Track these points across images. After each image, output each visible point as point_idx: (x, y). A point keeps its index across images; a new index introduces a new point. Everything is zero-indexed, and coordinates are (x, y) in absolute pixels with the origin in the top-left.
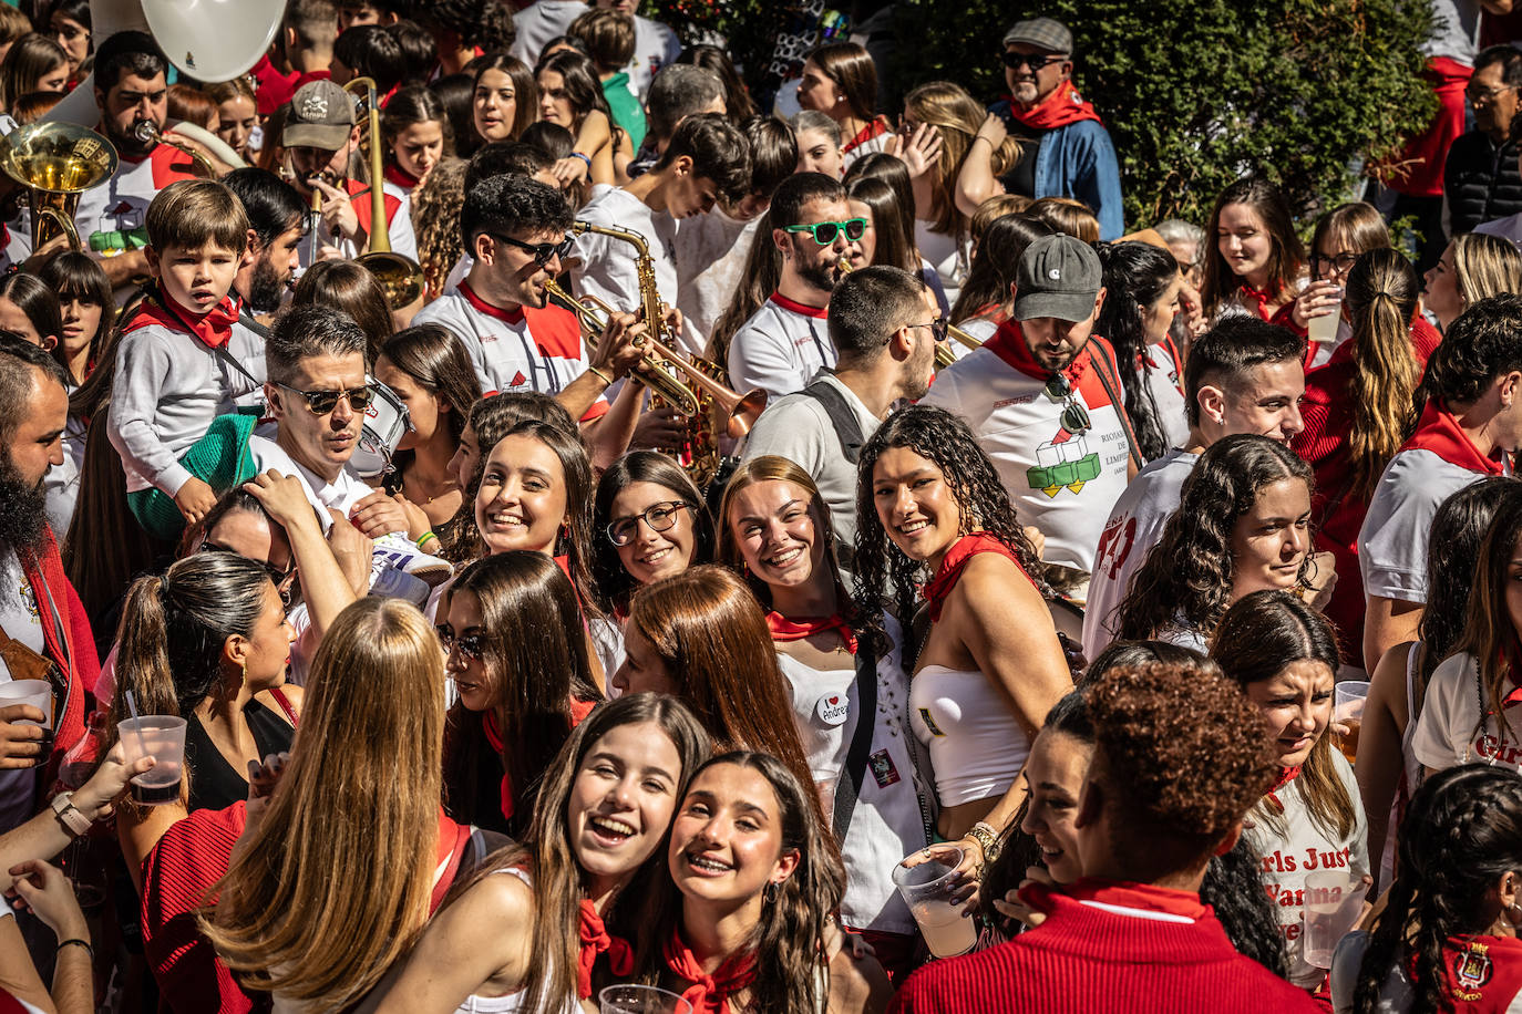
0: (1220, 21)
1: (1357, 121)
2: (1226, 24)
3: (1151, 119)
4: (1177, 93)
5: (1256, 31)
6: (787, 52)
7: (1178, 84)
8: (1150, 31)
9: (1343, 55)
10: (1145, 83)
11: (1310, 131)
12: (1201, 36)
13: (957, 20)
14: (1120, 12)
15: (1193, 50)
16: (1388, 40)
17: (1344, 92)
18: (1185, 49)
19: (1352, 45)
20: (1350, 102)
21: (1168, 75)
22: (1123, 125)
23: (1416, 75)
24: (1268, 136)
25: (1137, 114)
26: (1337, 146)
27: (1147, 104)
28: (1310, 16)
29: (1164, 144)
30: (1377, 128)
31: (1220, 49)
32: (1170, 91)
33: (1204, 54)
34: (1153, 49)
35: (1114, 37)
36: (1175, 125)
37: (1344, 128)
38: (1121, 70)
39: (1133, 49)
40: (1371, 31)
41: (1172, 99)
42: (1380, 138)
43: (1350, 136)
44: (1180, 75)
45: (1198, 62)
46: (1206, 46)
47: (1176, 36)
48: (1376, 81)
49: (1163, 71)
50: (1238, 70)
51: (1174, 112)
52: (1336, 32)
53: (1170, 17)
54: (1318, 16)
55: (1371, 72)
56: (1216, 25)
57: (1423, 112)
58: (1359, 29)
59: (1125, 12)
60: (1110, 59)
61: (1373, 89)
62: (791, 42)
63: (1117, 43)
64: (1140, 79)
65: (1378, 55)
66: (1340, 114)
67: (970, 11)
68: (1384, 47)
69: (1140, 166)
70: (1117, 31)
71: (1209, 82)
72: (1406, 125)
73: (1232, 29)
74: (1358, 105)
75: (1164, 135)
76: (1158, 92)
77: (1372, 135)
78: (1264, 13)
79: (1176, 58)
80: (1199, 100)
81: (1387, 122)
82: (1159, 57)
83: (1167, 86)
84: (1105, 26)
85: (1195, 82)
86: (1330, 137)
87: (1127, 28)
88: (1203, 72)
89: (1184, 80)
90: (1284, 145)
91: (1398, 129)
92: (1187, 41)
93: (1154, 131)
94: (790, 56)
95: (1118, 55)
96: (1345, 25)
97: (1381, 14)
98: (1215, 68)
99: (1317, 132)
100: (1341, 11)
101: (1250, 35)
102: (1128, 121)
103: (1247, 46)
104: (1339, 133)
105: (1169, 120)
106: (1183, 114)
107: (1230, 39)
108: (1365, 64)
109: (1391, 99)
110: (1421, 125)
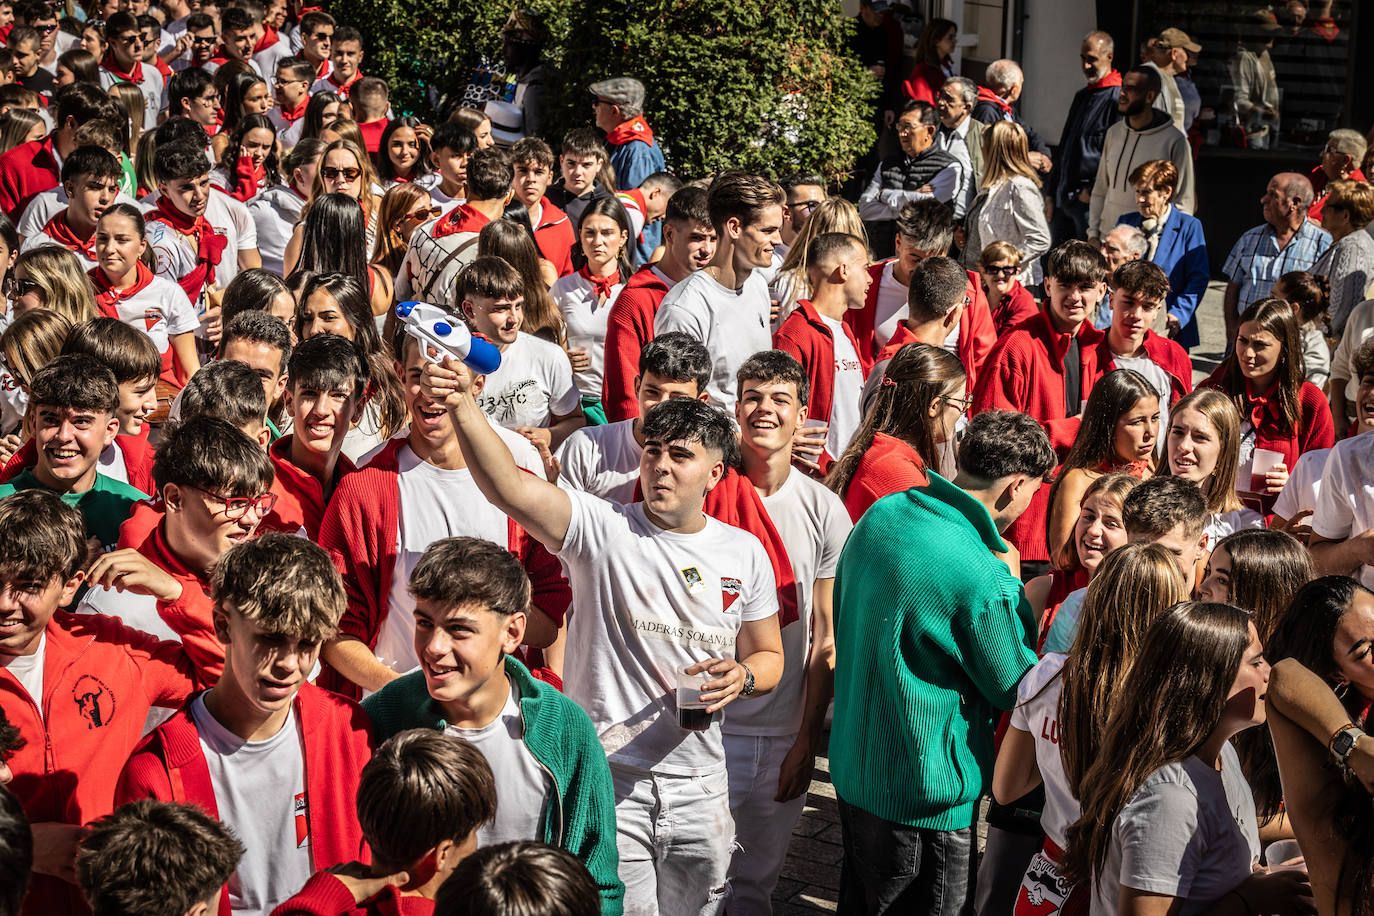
0: (744, 81)
1: (825, 145)
2: (747, 83)
3: (700, 140)
4: (716, 125)
5: (766, 89)
6: (476, 96)
7: (717, 119)
8: (700, 86)
9: (818, 104)
10: (697, 118)
11: (797, 150)
12: (732, 90)
13: (583, 77)
14: (682, 74)
15: (727, 98)
16: (845, 96)
17: (817, 127)
18: (721, 97)
19: (823, 99)
20: (821, 133)
21: (711, 113)
22: (682, 143)
23: (862, 118)
24: (771, 152)
25: (691, 137)
26: (813, 160)
27: (698, 131)
28: (798, 80)
29: (707, 155)
30: (838, 150)
31: (743, 99)
32: (712, 123)
33: (733, 101)
34: (702, 98)
35: (678, 89)
36: (715, 144)
37: (817, 149)
38: (682, 110)
39: (690, 97)
40: (835, 90)
41: (713, 128)
42: (839, 156)
43: (822, 154)
44: (718, 113)
45: (729, 106)
46: (734, 96)
47: (716, 90)
48: (837, 120)
49: (708, 111)
50: (754, 111)
51: (714, 137)
52: (813, 90)
53: (713, 78)
54: (803, 80)
55: (835, 115)
56: (741, 84)
57: (865, 141)
58: (827, 89)
59: (686, 74)
60: (676, 103)
61: (835, 126)
62: (479, 90)
63: (680, 93)
64: (694, 116)
65: (839, 105)
66: (815, 140)
67: (590, 71)
68: (842, 100)
69: (693, 169)
70: (681, 86)
71: (737, 118)
72: (855, 148)
73: (750, 86)
74: (826, 135)
75: (707, 150)
76: (704, 123)
77: (834, 154)
78: (770, 77)
79: (716, 103)
80: (729, 129)
81: (844, 146)
82: (705, 103)
83: (710, 120)
84: (673, 82)
85: (729, 117)
86: (808, 154)
87: (687, 84)
88: (732, 112)
89: (721, 117)
90: (781, 158)
91: (850, 150)
92: (723, 93)
93: (702, 148)
94: (479, 99)
95: (680, 100)
96: (819, 86)
97: (842, 80)
98: (739, 110)
99: (801, 151)
100: (817, 78)
101: (761, 90)
102: (686, 140)
103: (759, 97)
104: (814, 151)
105: (711, 140)
106: (719, 138)
107: (749, 92)
108: (831, 110)
109: (846, 132)
110: (864, 149)
